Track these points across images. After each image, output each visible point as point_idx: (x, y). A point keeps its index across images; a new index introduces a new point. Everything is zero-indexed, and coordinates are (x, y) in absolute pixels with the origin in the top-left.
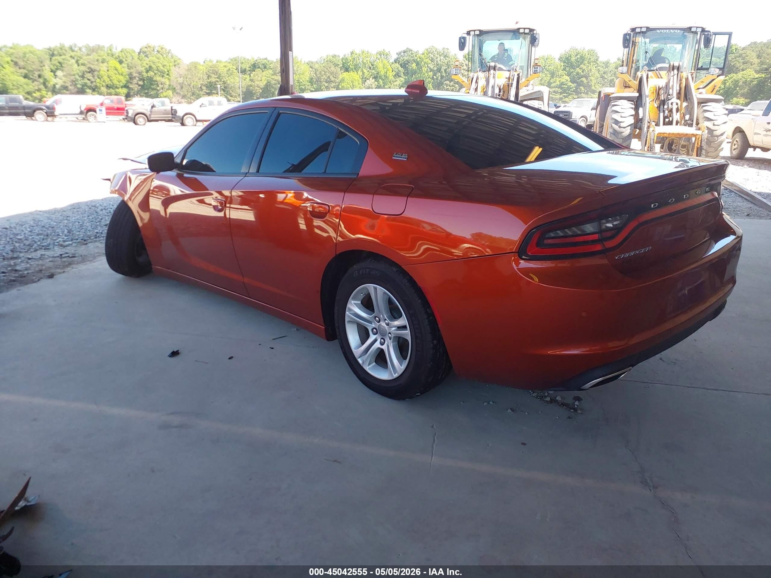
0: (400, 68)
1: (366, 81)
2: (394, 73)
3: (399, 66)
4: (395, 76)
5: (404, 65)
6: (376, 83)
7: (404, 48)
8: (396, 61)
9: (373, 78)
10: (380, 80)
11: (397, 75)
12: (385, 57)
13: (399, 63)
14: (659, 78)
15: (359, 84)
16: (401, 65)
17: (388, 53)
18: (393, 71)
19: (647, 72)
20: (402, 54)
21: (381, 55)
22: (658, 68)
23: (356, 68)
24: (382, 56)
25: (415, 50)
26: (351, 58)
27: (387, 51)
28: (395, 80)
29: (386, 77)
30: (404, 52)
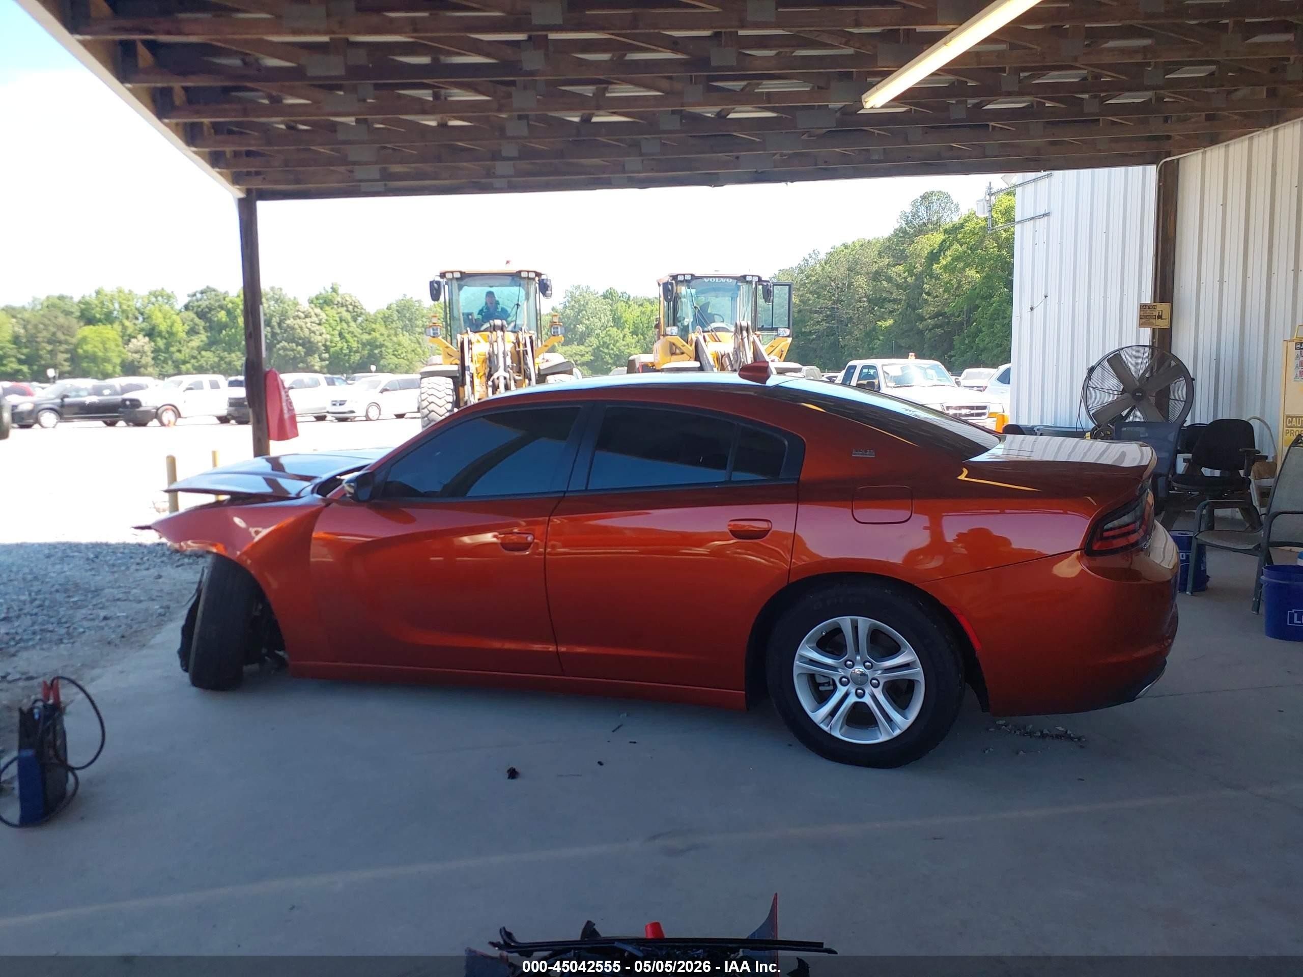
0: (197, 320)
1: (129, 341)
2: (187, 327)
3: (194, 316)
4: (188, 333)
5: (202, 315)
6: (153, 344)
7: (203, 287)
8: (187, 307)
9: (144, 336)
10: (159, 339)
11: (192, 331)
12: (166, 301)
13: (193, 310)
14: (716, 341)
15: (117, 345)
16: (197, 314)
17: (171, 294)
18: (184, 324)
19: (702, 334)
20: (199, 296)
21: (156, 297)
22: (714, 328)
23: (109, 319)
24: (160, 298)
25: (221, 289)
26: (96, 302)
27: (168, 291)
28: (188, 339)
29: (171, 334)
30: (202, 293)
